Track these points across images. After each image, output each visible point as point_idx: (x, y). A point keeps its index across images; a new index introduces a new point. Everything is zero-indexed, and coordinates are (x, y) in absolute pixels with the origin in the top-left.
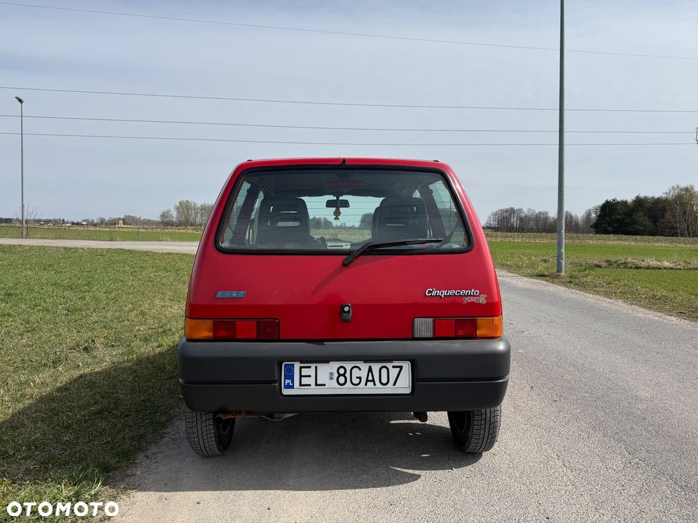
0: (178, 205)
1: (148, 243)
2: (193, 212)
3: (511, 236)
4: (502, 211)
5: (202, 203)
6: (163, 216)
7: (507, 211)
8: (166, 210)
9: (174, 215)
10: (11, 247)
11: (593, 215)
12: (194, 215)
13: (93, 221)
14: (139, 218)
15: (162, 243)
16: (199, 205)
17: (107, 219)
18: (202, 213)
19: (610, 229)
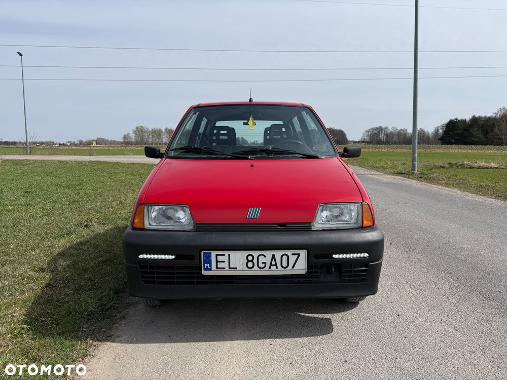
0: (135, 129)
1: (117, 156)
2: (146, 134)
3: (379, 148)
4: (373, 129)
5: (153, 128)
6: (125, 137)
7: (377, 129)
8: (126, 133)
9: (133, 137)
10: (21, 161)
11: (441, 131)
12: (147, 137)
13: (74, 142)
14: (108, 140)
15: (127, 156)
16: (150, 129)
17: (84, 141)
18: (153, 135)
19: (453, 141)
